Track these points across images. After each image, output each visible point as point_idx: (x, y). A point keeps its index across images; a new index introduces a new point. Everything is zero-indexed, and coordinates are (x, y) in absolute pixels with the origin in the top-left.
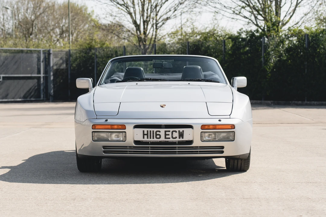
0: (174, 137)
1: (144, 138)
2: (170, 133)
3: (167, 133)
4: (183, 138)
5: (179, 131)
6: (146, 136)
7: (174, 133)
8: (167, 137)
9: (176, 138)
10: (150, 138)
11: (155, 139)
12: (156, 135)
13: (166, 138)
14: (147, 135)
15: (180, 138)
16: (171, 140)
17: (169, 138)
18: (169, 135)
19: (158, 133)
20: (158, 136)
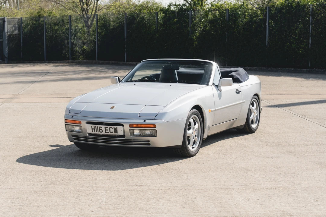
0: (111, 132)
1: (92, 131)
3: (106, 129)
4: (117, 133)
5: (114, 128)
7: (111, 129)
9: (112, 132)
10: (96, 132)
11: (99, 133)
12: (100, 130)
13: (106, 132)
14: (94, 129)
15: (115, 133)
17: (108, 133)
18: (107, 130)
19: (101, 128)
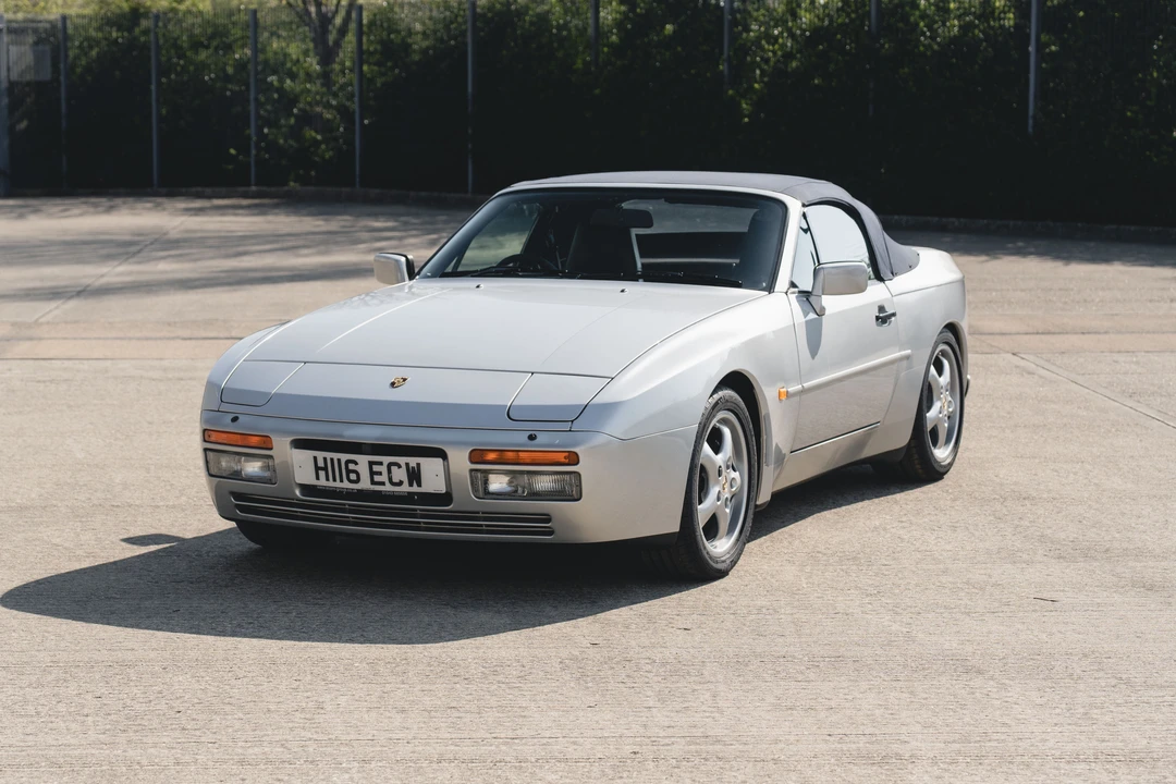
0: (395, 480)
1: (318, 478)
2: (383, 469)
3: (376, 468)
4: (419, 485)
5: (407, 464)
6: (322, 473)
7: (394, 468)
8: (377, 478)
10: (335, 480)
11: (346, 485)
12: (349, 472)
13: (372, 483)
15: (411, 485)
16: (388, 488)
17: (383, 484)
20: (353, 477)
